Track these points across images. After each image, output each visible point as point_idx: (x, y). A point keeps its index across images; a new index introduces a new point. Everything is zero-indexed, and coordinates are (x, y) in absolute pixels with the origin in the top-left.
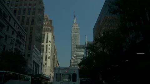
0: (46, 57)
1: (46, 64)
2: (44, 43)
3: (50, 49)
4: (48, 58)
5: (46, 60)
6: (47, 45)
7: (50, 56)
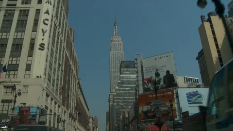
0: (32, 45)
1: (28, 67)
2: (28, 6)
3: (46, 22)
4: (37, 46)
5: (30, 54)
6: (38, 12)
7: (46, 42)
